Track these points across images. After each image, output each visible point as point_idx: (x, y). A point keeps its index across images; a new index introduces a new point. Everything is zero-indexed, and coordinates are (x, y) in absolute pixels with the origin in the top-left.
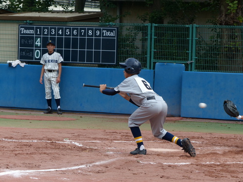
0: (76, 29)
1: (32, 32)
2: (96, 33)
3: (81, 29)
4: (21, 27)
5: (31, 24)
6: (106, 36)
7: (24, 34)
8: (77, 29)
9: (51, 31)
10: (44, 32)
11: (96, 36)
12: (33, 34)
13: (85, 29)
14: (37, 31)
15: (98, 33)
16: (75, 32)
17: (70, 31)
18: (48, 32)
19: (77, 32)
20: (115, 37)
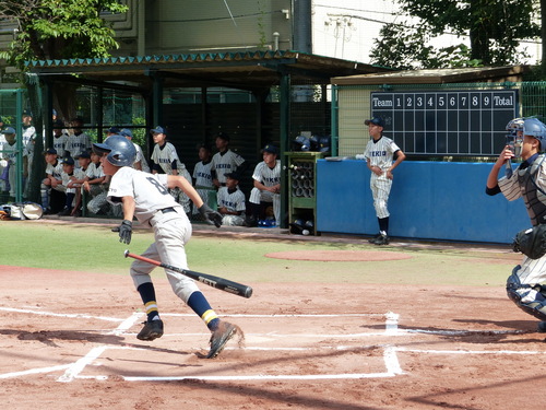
0: (453, 96)
1: (389, 103)
2: (483, 102)
3: (461, 96)
4: (374, 96)
5: (389, 90)
6: (499, 107)
7: (378, 108)
8: (455, 96)
9: (417, 102)
10: (407, 103)
11: (484, 107)
12: (391, 108)
13: (466, 95)
14: (396, 103)
15: (487, 100)
16: (452, 102)
17: (444, 100)
18: (412, 102)
19: (456, 101)
20: (512, 107)
